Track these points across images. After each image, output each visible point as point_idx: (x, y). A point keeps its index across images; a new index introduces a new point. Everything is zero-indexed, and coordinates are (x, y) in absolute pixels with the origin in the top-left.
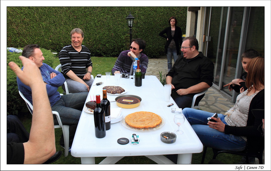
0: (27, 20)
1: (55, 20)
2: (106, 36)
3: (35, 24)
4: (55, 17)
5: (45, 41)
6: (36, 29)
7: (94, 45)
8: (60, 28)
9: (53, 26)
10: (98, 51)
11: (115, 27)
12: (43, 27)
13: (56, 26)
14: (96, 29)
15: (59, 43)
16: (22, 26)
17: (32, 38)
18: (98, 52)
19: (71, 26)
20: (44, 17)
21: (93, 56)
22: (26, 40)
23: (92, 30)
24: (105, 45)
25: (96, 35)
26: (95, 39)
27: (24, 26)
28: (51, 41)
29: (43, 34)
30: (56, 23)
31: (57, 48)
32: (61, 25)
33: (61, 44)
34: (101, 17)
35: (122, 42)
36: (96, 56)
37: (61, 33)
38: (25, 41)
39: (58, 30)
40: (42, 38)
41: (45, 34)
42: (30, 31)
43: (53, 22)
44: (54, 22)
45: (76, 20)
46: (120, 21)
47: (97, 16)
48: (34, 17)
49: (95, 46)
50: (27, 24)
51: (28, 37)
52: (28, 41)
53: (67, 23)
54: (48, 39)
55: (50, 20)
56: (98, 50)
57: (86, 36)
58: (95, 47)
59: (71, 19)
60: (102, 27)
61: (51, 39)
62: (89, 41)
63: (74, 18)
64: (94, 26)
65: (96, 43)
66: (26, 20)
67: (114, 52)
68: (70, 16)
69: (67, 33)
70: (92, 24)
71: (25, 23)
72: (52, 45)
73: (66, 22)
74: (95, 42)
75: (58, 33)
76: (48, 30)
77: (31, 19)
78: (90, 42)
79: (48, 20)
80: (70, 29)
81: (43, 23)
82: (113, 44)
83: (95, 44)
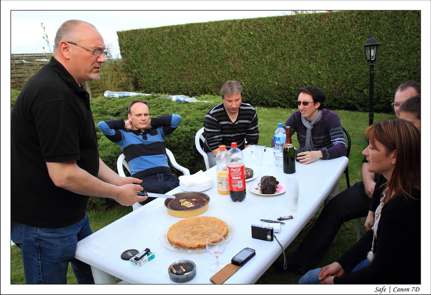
0: (246, 53)
1: (285, 51)
2: (364, 76)
3: (256, 58)
4: (285, 46)
5: (268, 83)
6: (257, 66)
7: (343, 90)
8: (290, 63)
9: (281, 60)
10: (350, 101)
11: (381, 59)
12: (267, 62)
13: (285, 61)
14: (347, 63)
16: (240, 62)
17: (251, 79)
18: (350, 103)
19: (306, 60)
20: (268, 47)
21: (342, 109)
22: (245, 82)
23: (341, 65)
24: (362, 91)
25: (347, 73)
26: (345, 81)
27: (242, 62)
28: (276, 83)
29: (266, 72)
30: (285, 56)
31: (286, 94)
32: (291, 59)
33: (292, 88)
34: (357, 43)
35: (394, 85)
36: (346, 108)
37: (291, 70)
38: (243, 83)
39: (287, 66)
40: (265, 78)
41: (269, 73)
42: (250, 68)
43: (280, 55)
44: (283, 54)
45: (316, 50)
46: (392, 47)
47: (350, 42)
48: (255, 48)
49: (345, 93)
50: (246, 59)
51: (247, 77)
52: (246, 83)
53: (301, 55)
54: (273, 80)
55: (277, 52)
56: (350, 99)
57: (330, 75)
58: (344, 95)
59: (308, 49)
60: (358, 59)
61: (277, 81)
62: (335, 84)
63: (313, 47)
64: (344, 58)
65: (346, 86)
66: (244, 53)
67: (379, 104)
68: (307, 44)
69: (301, 71)
70: (341, 55)
71: (244, 58)
72: (278, 89)
73: (299, 53)
74: (344, 85)
75: (287, 72)
76: (273, 66)
77: (251, 51)
78: (337, 85)
79: (275, 51)
80: (305, 64)
81: (267, 57)
82: (377, 90)
83: (345, 89)
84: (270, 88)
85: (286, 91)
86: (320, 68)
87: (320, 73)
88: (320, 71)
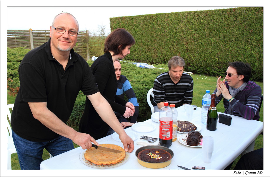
0: (196, 36)
1: (226, 35)
3: (204, 40)
4: (226, 31)
5: (211, 59)
6: (204, 46)
8: (230, 44)
9: (222, 42)
12: (211, 43)
13: (225, 43)
15: (227, 61)
16: (191, 42)
17: (199, 55)
19: (243, 43)
20: (213, 32)
22: (193, 56)
27: (193, 42)
28: (217, 59)
29: (210, 50)
30: (226, 39)
31: (224, 68)
32: (230, 41)
37: (230, 50)
38: (192, 57)
39: (227, 47)
40: (209, 55)
41: (212, 51)
42: (198, 47)
43: (222, 38)
44: (224, 38)
45: (252, 35)
48: (204, 33)
50: (196, 40)
51: (195, 53)
52: (194, 57)
53: (239, 39)
54: (215, 56)
55: (220, 36)
59: (245, 34)
61: (218, 57)
63: (249, 33)
66: (195, 36)
68: (245, 30)
69: (238, 51)
71: (194, 39)
72: (218, 63)
73: (238, 37)
75: (226, 51)
76: (216, 46)
77: (200, 34)
79: (218, 35)
80: (241, 45)
81: (212, 39)
84: (212, 62)
85: (224, 65)
86: (254, 49)
87: (253, 53)
88: (254, 51)
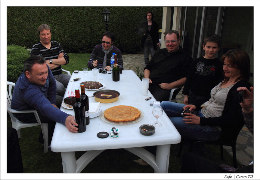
1: (29, 16)
2: (81, 32)
4: (29, 12)
5: (19, 38)
7: (69, 41)
8: (33, 24)
9: (26, 22)
10: (74, 48)
11: (90, 23)
12: (16, 23)
13: (29, 22)
14: (71, 24)
15: (34, 39)
18: (74, 49)
19: (45, 22)
20: (16, 12)
21: (69, 53)
23: (67, 26)
24: (81, 41)
25: (71, 31)
26: (70, 35)
28: (25, 37)
29: (16, 30)
30: (29, 19)
33: (36, 40)
34: (76, 13)
35: (98, 37)
36: (72, 52)
37: (35, 29)
39: (32, 26)
40: (15, 34)
41: (18, 31)
43: (26, 18)
44: (28, 18)
45: (51, 16)
46: (95, 16)
47: (72, 12)
49: (71, 42)
53: (41, 19)
54: (22, 35)
55: (23, 16)
56: (74, 46)
57: (61, 32)
58: (71, 44)
59: (45, 15)
60: (78, 22)
61: (25, 36)
62: (64, 37)
63: (48, 14)
64: (69, 21)
65: (72, 39)
67: (91, 48)
68: (44, 12)
70: (67, 19)
72: (26, 42)
73: (39, 17)
74: (70, 38)
75: (32, 30)
76: (21, 26)
78: (66, 38)
79: (21, 15)
81: (16, 19)
82: (89, 40)
84: (19, 41)
85: (32, 43)
86: (54, 27)
87: (54, 30)
88: (55, 29)
